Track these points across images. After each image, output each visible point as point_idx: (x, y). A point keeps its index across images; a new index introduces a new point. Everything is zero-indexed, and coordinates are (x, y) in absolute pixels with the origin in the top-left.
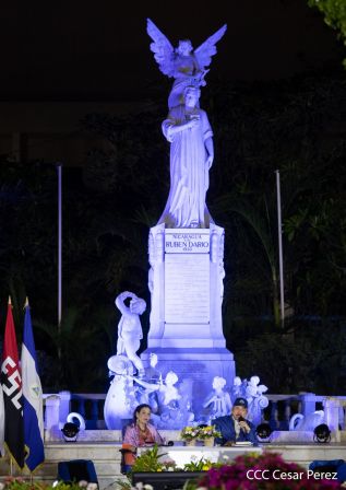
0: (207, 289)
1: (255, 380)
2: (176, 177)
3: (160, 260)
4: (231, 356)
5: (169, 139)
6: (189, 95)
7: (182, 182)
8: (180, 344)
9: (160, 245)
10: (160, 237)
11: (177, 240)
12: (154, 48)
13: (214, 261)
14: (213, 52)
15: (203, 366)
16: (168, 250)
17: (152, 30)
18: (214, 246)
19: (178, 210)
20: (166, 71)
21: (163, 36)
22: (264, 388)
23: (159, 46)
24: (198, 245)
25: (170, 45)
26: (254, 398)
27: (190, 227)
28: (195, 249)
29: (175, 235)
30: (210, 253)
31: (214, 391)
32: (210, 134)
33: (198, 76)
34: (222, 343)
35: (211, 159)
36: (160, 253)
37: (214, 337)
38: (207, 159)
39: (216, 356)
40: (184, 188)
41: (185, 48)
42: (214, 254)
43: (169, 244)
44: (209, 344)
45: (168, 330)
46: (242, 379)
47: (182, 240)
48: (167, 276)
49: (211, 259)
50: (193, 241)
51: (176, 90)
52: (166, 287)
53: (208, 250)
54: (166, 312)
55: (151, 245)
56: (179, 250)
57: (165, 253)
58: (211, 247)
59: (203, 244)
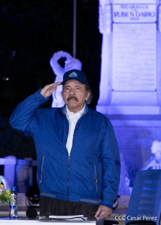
0: (154, 57)
3: (108, 30)
8: (127, 111)
9: (108, 15)
10: (109, 7)
11: (125, 10)
15: (149, 133)
16: (116, 19)
18: (160, 15)
24: (145, 15)
28: (142, 19)
30: (157, 22)
31: (153, 155)
36: (109, 23)
42: (160, 23)
43: (117, 14)
45: (116, 97)
47: (129, 10)
48: (114, 45)
49: (157, 28)
50: (140, 11)
52: (114, 55)
53: (154, 19)
54: (114, 79)
55: (101, 17)
56: (127, 19)
57: (113, 22)
58: (158, 17)
59: (150, 14)
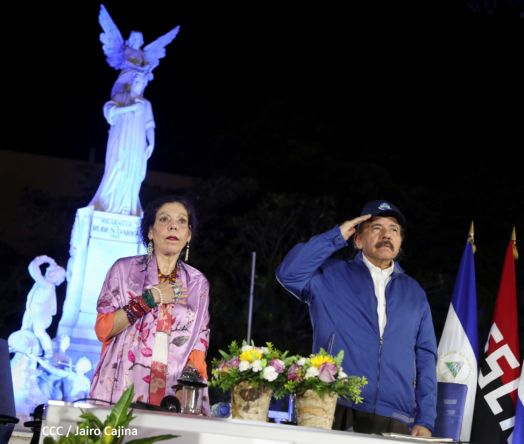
2: (112, 160)
3: (84, 244)
5: (110, 121)
6: (137, 79)
7: (119, 165)
9: (86, 228)
10: (87, 220)
11: (106, 225)
12: (103, 38)
14: (162, 54)
16: (93, 234)
17: (105, 19)
19: (110, 195)
20: (113, 64)
21: (114, 26)
23: (109, 37)
24: (127, 233)
25: (120, 36)
27: (120, 213)
28: (123, 237)
29: (103, 220)
32: (152, 125)
33: (146, 68)
35: (151, 148)
36: (86, 236)
38: (146, 148)
40: (120, 173)
41: (136, 39)
43: (96, 228)
45: (82, 319)
47: (109, 226)
49: (138, 250)
50: (123, 228)
51: (122, 79)
56: (106, 235)
57: (90, 237)
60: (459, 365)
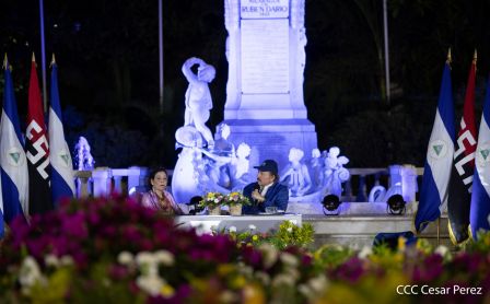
0: (287, 56)
1: (335, 151)
3: (236, 26)
4: (312, 127)
8: (258, 115)
9: (236, 10)
10: (236, 2)
11: (254, 5)
13: (294, 26)
16: (244, 15)
18: (293, 10)
22: (345, 160)
24: (276, 9)
26: (334, 170)
28: (273, 14)
30: (289, 18)
31: (291, 163)
34: (303, 114)
36: (236, 19)
37: (294, 108)
39: (297, 128)
42: (293, 18)
43: (245, 9)
44: (289, 115)
45: (245, 101)
46: (321, 151)
47: (259, 5)
48: (243, 44)
49: (290, 24)
50: (271, 5)
52: (243, 55)
53: (287, 14)
54: (243, 82)
55: (227, 11)
56: (256, 15)
57: (241, 19)
58: (290, 12)
59: (282, 9)
60: (441, 147)
